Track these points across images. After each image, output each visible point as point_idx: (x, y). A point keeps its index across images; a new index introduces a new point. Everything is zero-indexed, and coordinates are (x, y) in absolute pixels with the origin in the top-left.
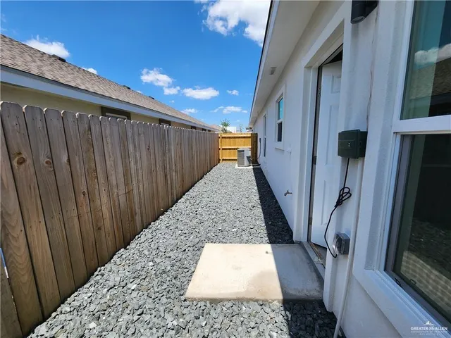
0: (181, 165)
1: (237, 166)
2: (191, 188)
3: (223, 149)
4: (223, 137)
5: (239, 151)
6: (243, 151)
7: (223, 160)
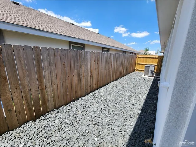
0: (97, 73)
1: (143, 76)
2: (104, 86)
3: (138, 64)
4: (139, 57)
5: (146, 67)
6: (149, 67)
7: (137, 70)
